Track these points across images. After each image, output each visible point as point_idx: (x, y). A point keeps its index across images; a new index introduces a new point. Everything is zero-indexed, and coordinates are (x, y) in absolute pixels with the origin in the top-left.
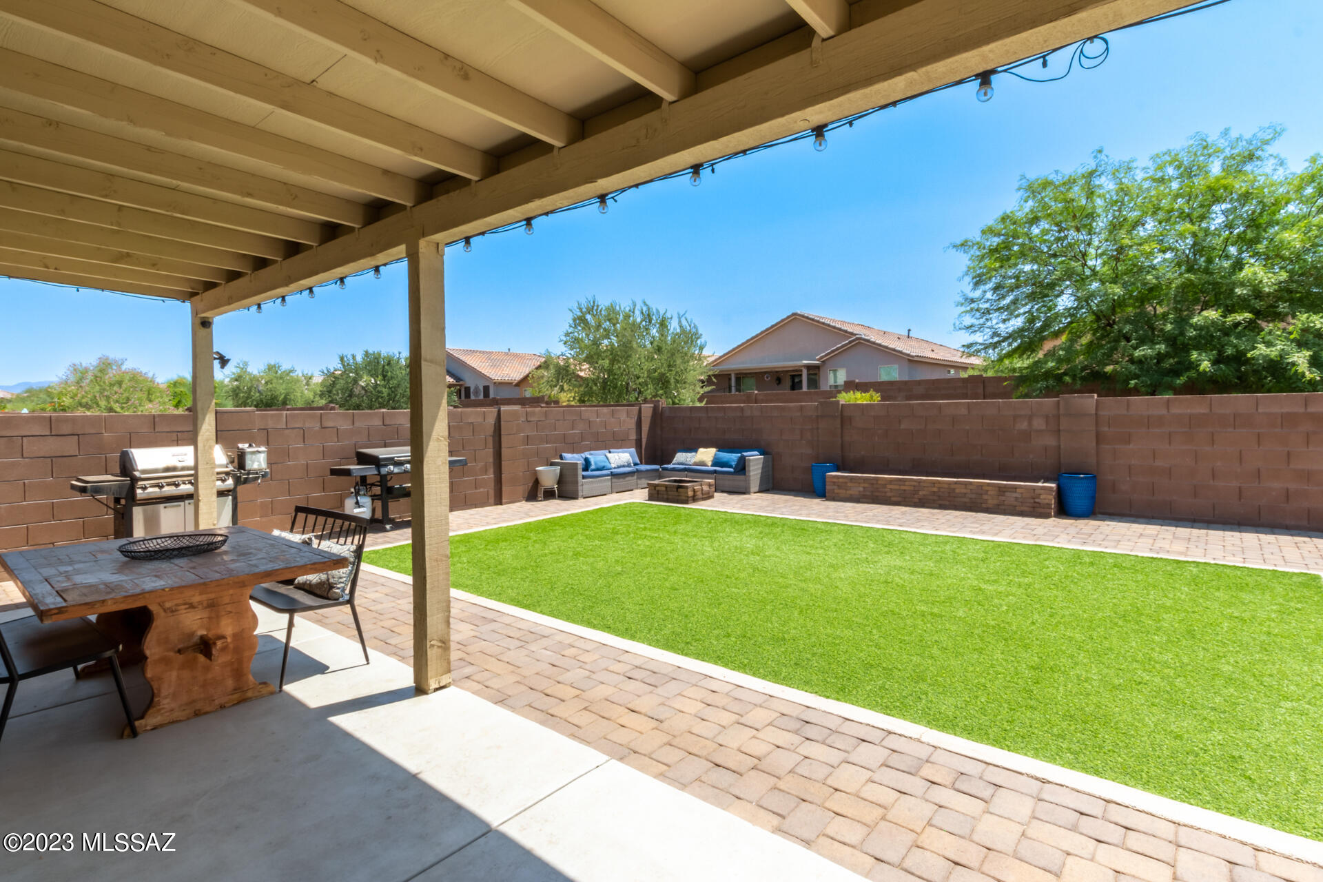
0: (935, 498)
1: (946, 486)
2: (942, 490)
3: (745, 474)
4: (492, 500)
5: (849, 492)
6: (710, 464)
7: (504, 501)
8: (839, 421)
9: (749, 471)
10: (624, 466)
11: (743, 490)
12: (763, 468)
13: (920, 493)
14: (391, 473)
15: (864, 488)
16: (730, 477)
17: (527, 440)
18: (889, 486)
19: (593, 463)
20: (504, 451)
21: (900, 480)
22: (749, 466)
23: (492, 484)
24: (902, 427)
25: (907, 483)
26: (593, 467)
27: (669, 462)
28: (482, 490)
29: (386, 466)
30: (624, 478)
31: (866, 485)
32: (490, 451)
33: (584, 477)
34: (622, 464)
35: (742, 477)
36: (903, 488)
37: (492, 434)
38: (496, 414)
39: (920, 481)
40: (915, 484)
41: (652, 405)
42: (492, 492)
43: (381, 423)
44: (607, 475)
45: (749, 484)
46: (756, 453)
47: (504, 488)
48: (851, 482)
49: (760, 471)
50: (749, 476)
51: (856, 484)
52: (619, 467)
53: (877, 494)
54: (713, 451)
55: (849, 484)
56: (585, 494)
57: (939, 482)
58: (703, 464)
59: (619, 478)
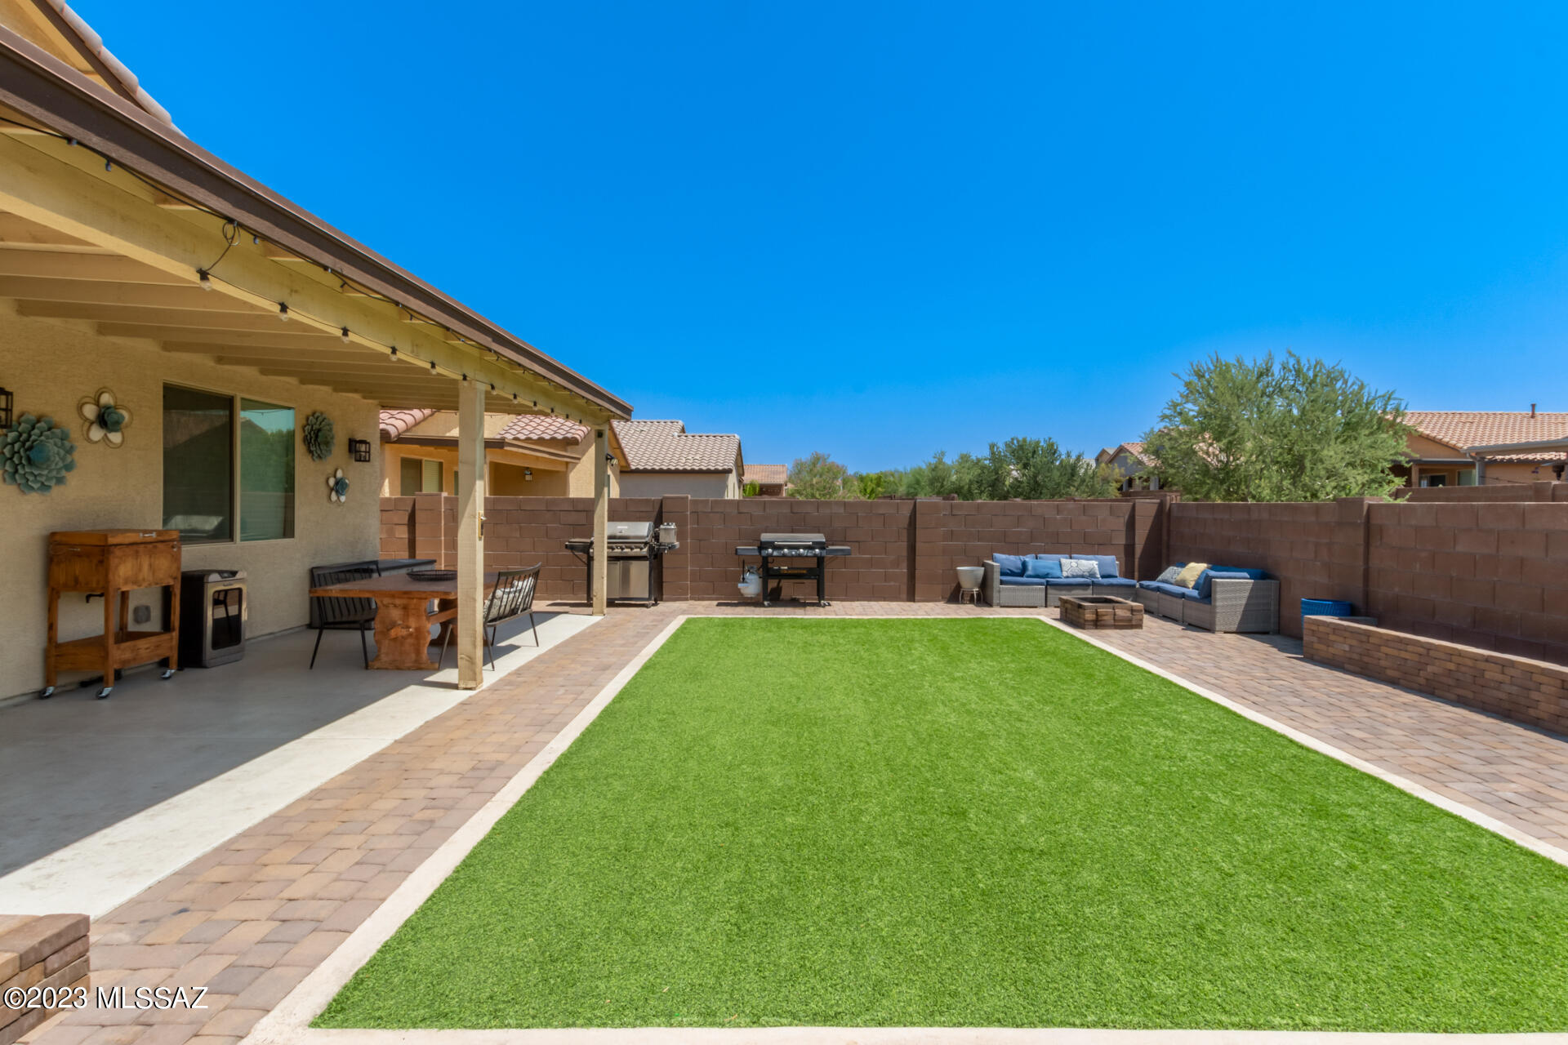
0: (1451, 682)
1: (1470, 663)
2: (1463, 669)
3: (1210, 603)
4: (904, 596)
5: (1331, 650)
6: (1192, 584)
7: (916, 598)
8: (1361, 533)
9: (1215, 600)
10: (1083, 576)
11: (1207, 626)
12: (1249, 598)
13: (1430, 669)
14: (771, 555)
15: (1351, 646)
16: (1194, 604)
17: (951, 535)
18: (1384, 649)
19: (1030, 568)
20: (919, 545)
21: (1401, 640)
22: (1215, 592)
23: (905, 580)
24: (1460, 548)
25: (1410, 648)
26: (1030, 572)
27: (1153, 578)
28: (892, 583)
29: (767, 548)
30: (1070, 590)
31: (1354, 643)
32: (903, 545)
33: (1002, 582)
34: (1081, 573)
35: (1207, 607)
36: (1403, 655)
37: (906, 526)
38: (912, 507)
39: (1429, 648)
40: (1421, 650)
41: (1158, 501)
42: (904, 588)
43: (789, 511)
44: (1041, 584)
45: (1215, 617)
46: (1246, 574)
47: (918, 585)
48: (1334, 634)
49: (1244, 602)
50: (1215, 607)
51: (1341, 639)
52: (1074, 577)
53: (1366, 659)
54: (1203, 566)
55: (1332, 637)
56: (1003, 602)
57: (1460, 653)
58: (1183, 584)
59: (1061, 590)
